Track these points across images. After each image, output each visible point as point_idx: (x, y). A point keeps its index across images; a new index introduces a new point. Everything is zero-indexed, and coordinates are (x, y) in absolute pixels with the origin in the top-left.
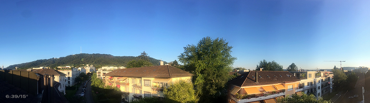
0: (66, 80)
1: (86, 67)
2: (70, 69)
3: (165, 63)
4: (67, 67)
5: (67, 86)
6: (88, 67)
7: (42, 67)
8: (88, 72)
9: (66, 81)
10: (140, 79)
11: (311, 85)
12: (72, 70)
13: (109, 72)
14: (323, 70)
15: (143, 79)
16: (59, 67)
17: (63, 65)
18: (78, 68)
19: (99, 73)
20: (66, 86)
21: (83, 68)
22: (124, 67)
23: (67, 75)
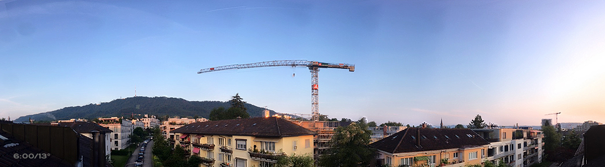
0: (111, 139)
1: (145, 119)
2: (117, 121)
3: (272, 112)
4: (112, 118)
5: (113, 149)
6: (147, 119)
7: (74, 120)
8: (147, 126)
9: (111, 141)
10: (230, 138)
11: (505, 151)
12: (121, 124)
13: (179, 127)
14: (526, 128)
15: (234, 137)
16: (100, 119)
17: (107, 115)
18: (132, 120)
19: (165, 128)
20: (111, 149)
21: (140, 120)
22: (205, 119)
23: (112, 131)
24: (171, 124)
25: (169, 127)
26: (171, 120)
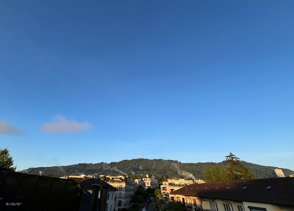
1: (146, 179)
4: (119, 177)
6: (148, 179)
7: (84, 176)
8: (148, 186)
12: (126, 183)
13: (178, 188)
16: (107, 177)
18: (135, 179)
19: (164, 189)
21: (142, 180)
22: (202, 181)
23: (117, 190)
24: (170, 184)
25: (169, 189)
26: (170, 181)
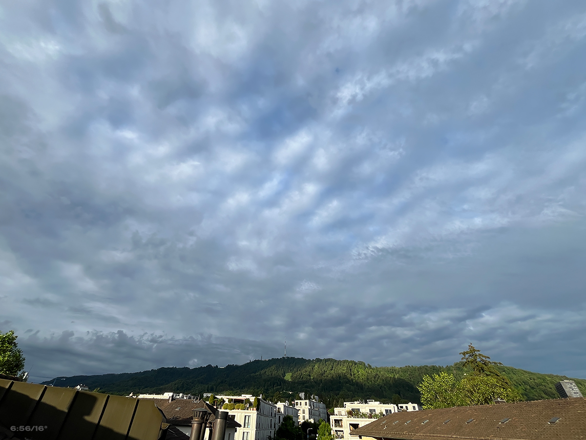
1: (299, 401)
12: (257, 410)
13: (367, 421)
18: (276, 403)
19: (337, 422)
21: (291, 404)
22: (416, 405)
23: (240, 426)
24: (351, 413)
25: (347, 422)
26: (349, 406)
